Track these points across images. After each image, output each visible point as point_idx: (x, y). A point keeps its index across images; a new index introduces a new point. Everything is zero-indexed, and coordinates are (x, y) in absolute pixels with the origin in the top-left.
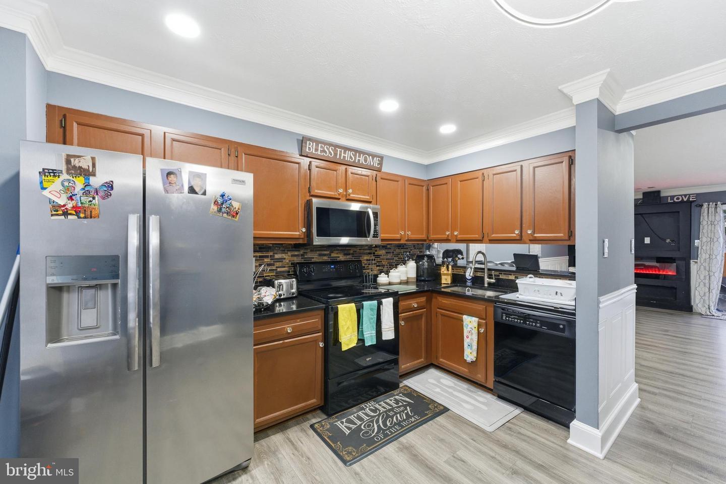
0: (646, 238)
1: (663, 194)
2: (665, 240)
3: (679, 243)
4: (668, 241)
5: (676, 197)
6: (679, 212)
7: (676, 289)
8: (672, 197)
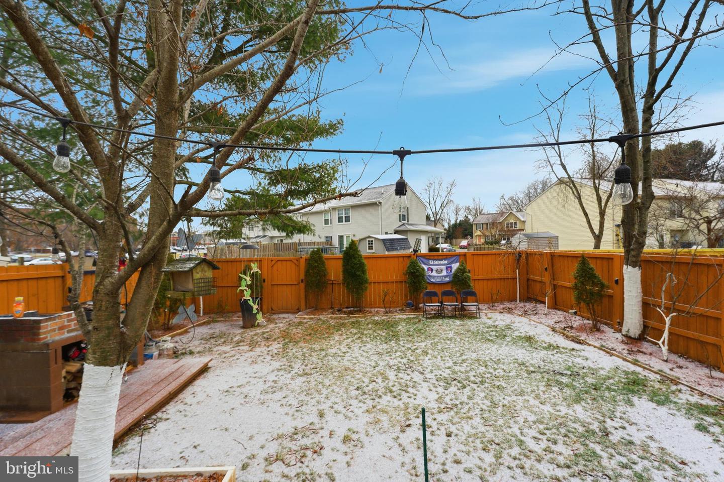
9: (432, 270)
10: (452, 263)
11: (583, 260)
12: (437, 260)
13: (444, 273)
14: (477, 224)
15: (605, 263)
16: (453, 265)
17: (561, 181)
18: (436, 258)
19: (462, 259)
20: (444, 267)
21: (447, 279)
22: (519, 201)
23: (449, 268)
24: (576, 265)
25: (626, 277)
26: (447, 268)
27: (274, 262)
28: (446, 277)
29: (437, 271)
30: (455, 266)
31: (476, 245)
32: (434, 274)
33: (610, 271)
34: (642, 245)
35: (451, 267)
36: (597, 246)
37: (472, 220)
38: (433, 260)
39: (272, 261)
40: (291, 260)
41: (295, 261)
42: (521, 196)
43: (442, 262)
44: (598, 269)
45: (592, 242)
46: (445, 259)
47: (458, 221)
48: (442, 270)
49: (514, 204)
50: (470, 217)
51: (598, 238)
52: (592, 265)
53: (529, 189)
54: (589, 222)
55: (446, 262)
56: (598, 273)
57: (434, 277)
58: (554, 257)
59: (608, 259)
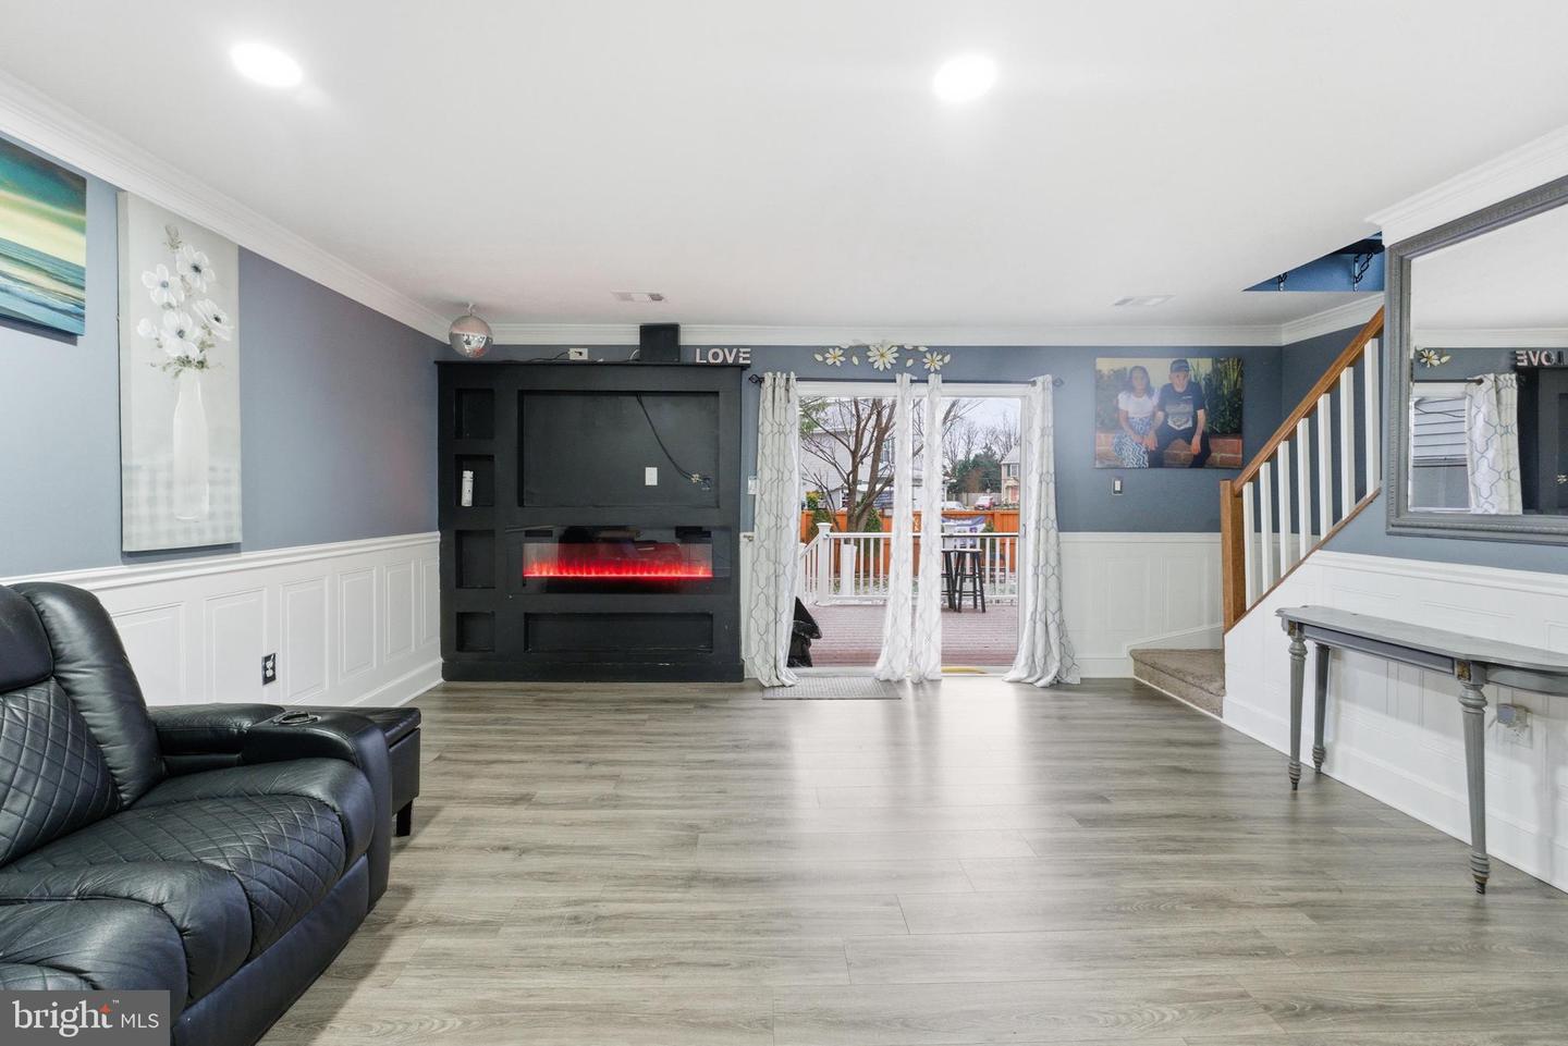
0: (648, 469)
1: (685, 339)
2: (688, 476)
3: (717, 485)
4: (696, 478)
5: (713, 351)
6: (716, 394)
7: (710, 617)
8: (705, 349)
14: (1009, 465)
19: (989, 519)
20: (968, 528)
31: (1006, 505)
37: (998, 457)
43: (965, 522)
47: (972, 457)
55: (970, 522)
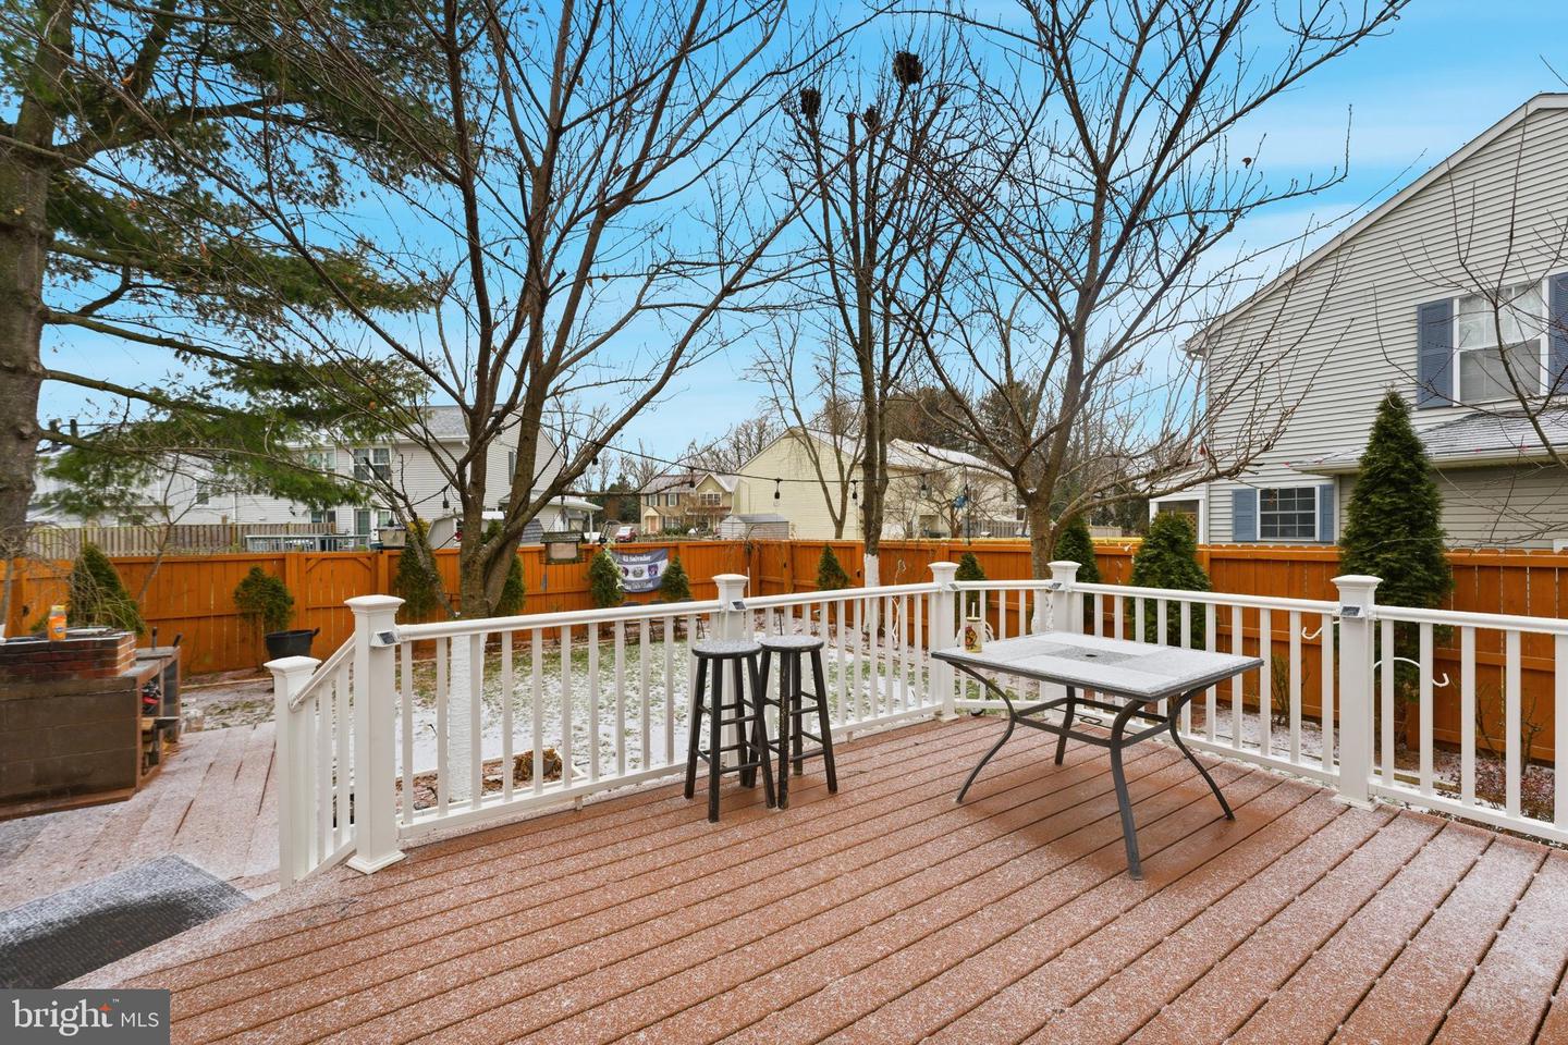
9: (626, 572)
10: (657, 559)
11: (827, 549)
12: (634, 555)
13: (646, 576)
14: (646, 495)
15: (848, 551)
16: (659, 563)
17: (791, 433)
18: (633, 551)
19: (673, 553)
20: (645, 567)
21: (650, 586)
22: (721, 455)
23: (653, 568)
24: (820, 556)
25: (866, 566)
26: (650, 568)
27: (312, 563)
28: (648, 581)
29: (635, 573)
30: (663, 566)
31: (646, 534)
32: (630, 577)
33: (852, 560)
34: (879, 531)
35: (656, 567)
36: (839, 535)
37: (635, 486)
38: (629, 555)
39: (308, 560)
40: (355, 559)
41: (366, 561)
42: (725, 445)
43: (641, 559)
44: (841, 560)
45: (833, 529)
46: (647, 554)
47: (607, 487)
48: (642, 572)
49: (713, 460)
50: (630, 479)
51: (839, 524)
52: (835, 556)
53: (737, 434)
54: (828, 500)
55: (648, 558)
56: (841, 564)
57: (629, 583)
58: (794, 547)
59: (850, 548)
